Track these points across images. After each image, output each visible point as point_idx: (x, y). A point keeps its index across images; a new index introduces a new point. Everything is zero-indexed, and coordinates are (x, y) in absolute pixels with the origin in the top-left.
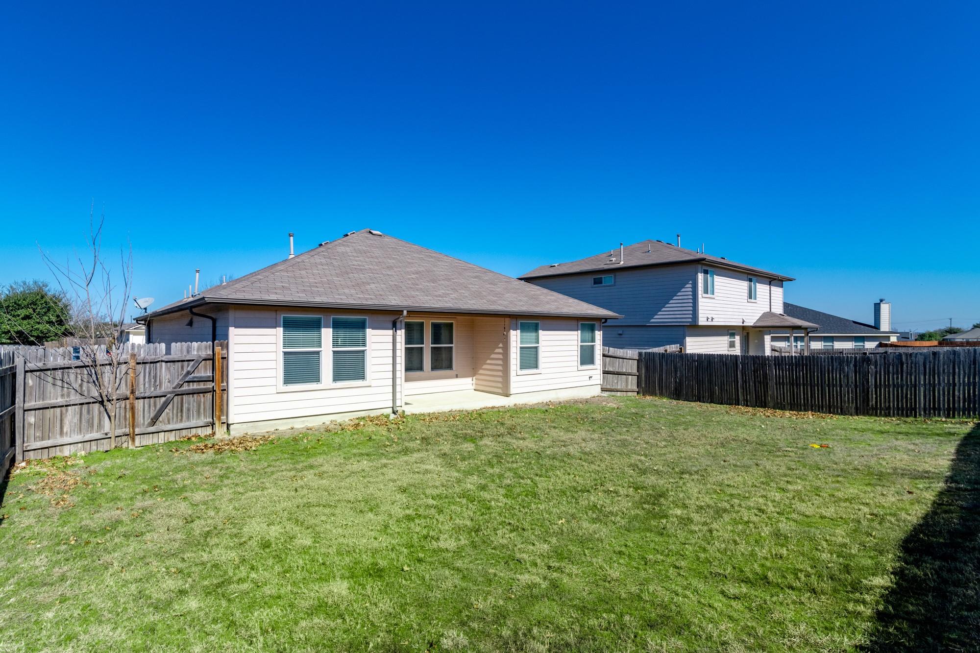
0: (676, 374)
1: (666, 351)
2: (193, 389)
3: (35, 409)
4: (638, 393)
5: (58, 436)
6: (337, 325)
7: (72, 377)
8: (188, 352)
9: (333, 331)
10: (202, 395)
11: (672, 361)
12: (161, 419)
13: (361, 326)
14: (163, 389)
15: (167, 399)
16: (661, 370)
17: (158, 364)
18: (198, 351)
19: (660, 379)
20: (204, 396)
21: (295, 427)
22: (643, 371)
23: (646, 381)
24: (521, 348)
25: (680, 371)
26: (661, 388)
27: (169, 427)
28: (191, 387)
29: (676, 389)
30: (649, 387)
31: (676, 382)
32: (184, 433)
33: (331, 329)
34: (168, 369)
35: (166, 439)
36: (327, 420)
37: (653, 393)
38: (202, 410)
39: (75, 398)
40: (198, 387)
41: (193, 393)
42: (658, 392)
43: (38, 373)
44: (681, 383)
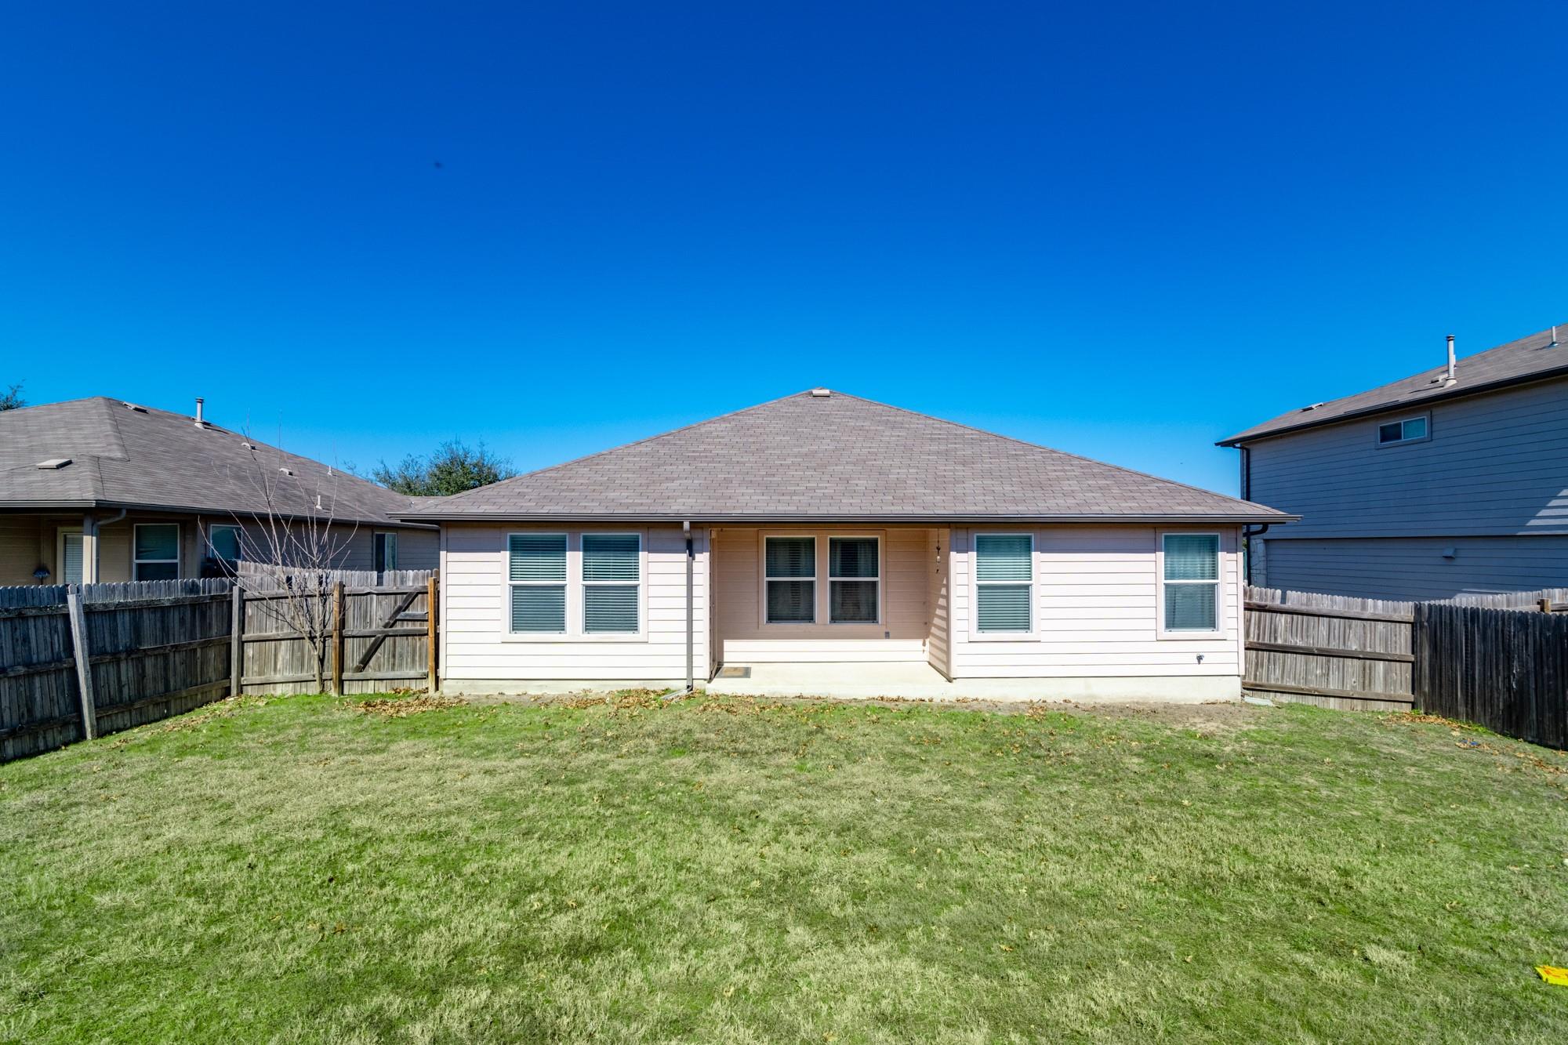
0: (1509, 668)
1: (1541, 603)
2: (404, 630)
3: (253, 641)
4: (1414, 705)
5: (272, 673)
6: (590, 547)
7: (285, 607)
8: (402, 582)
9: (584, 556)
10: (417, 638)
11: (1497, 631)
12: (371, 663)
13: (631, 547)
14: (374, 628)
15: (376, 640)
16: (1471, 653)
17: (369, 596)
18: (414, 581)
19: (1469, 677)
20: (420, 640)
21: (529, 693)
22: (1426, 654)
23: (1432, 678)
24: (980, 587)
25: (1520, 660)
26: (1470, 701)
27: (379, 675)
28: (405, 627)
29: (1509, 707)
30: (1441, 695)
31: (1509, 688)
32: (396, 684)
33: (581, 553)
34: (379, 603)
35: (376, 689)
36: (577, 688)
37: (1450, 712)
38: (417, 658)
39: (287, 631)
40: (413, 628)
41: (407, 635)
42: (1462, 709)
43: (256, 603)
44: (1522, 690)
